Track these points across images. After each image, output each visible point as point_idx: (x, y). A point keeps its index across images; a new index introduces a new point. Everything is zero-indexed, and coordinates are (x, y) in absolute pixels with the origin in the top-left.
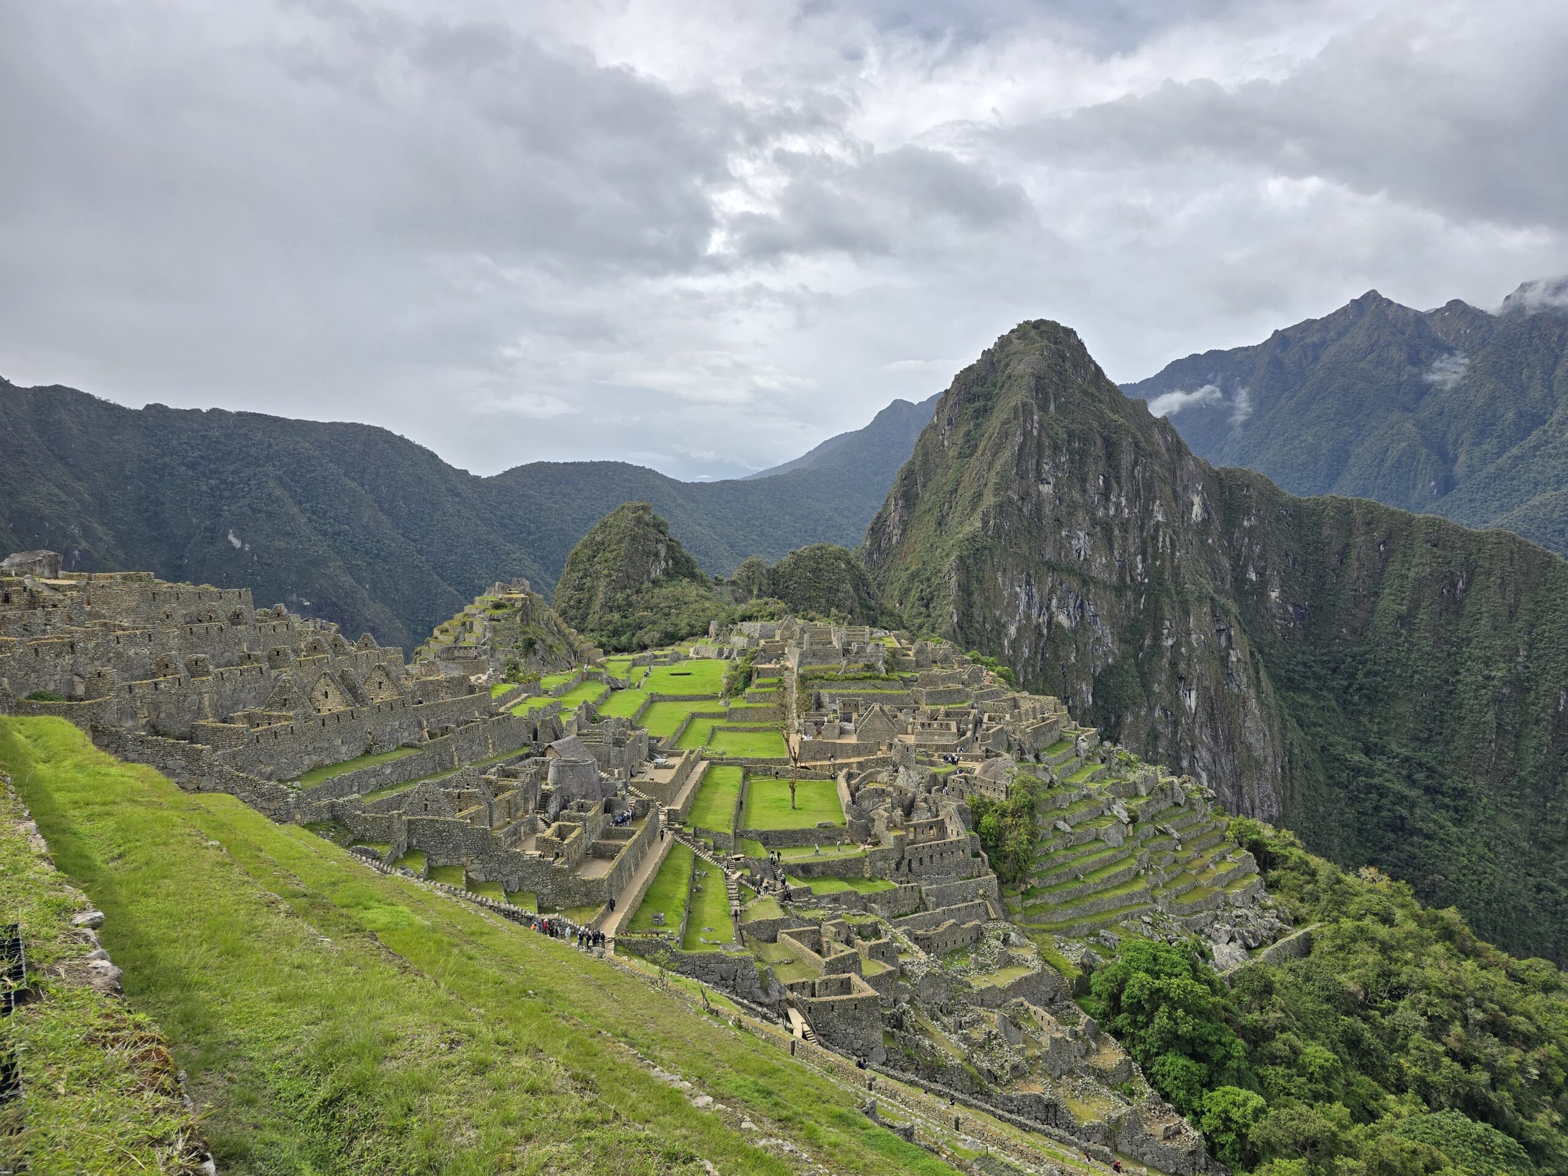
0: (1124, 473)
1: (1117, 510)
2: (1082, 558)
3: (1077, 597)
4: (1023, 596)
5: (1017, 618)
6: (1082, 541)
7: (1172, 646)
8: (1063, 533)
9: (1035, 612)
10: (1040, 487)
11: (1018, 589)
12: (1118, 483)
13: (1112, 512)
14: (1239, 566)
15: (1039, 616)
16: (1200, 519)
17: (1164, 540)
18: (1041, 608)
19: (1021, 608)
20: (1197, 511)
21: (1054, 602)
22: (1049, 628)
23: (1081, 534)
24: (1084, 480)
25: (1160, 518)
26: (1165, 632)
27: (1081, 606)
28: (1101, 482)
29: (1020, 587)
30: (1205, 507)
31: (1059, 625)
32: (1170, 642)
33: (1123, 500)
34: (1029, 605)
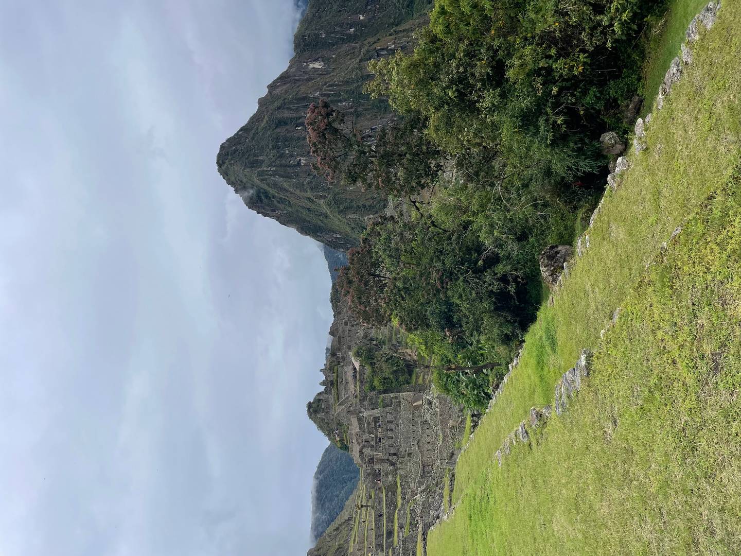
0: (294, 115)
10: (302, 165)
12: (300, 118)
14: (347, 38)
16: (322, 63)
17: (329, 90)
20: (317, 65)
24: (299, 138)
28: (300, 128)
30: (316, 60)
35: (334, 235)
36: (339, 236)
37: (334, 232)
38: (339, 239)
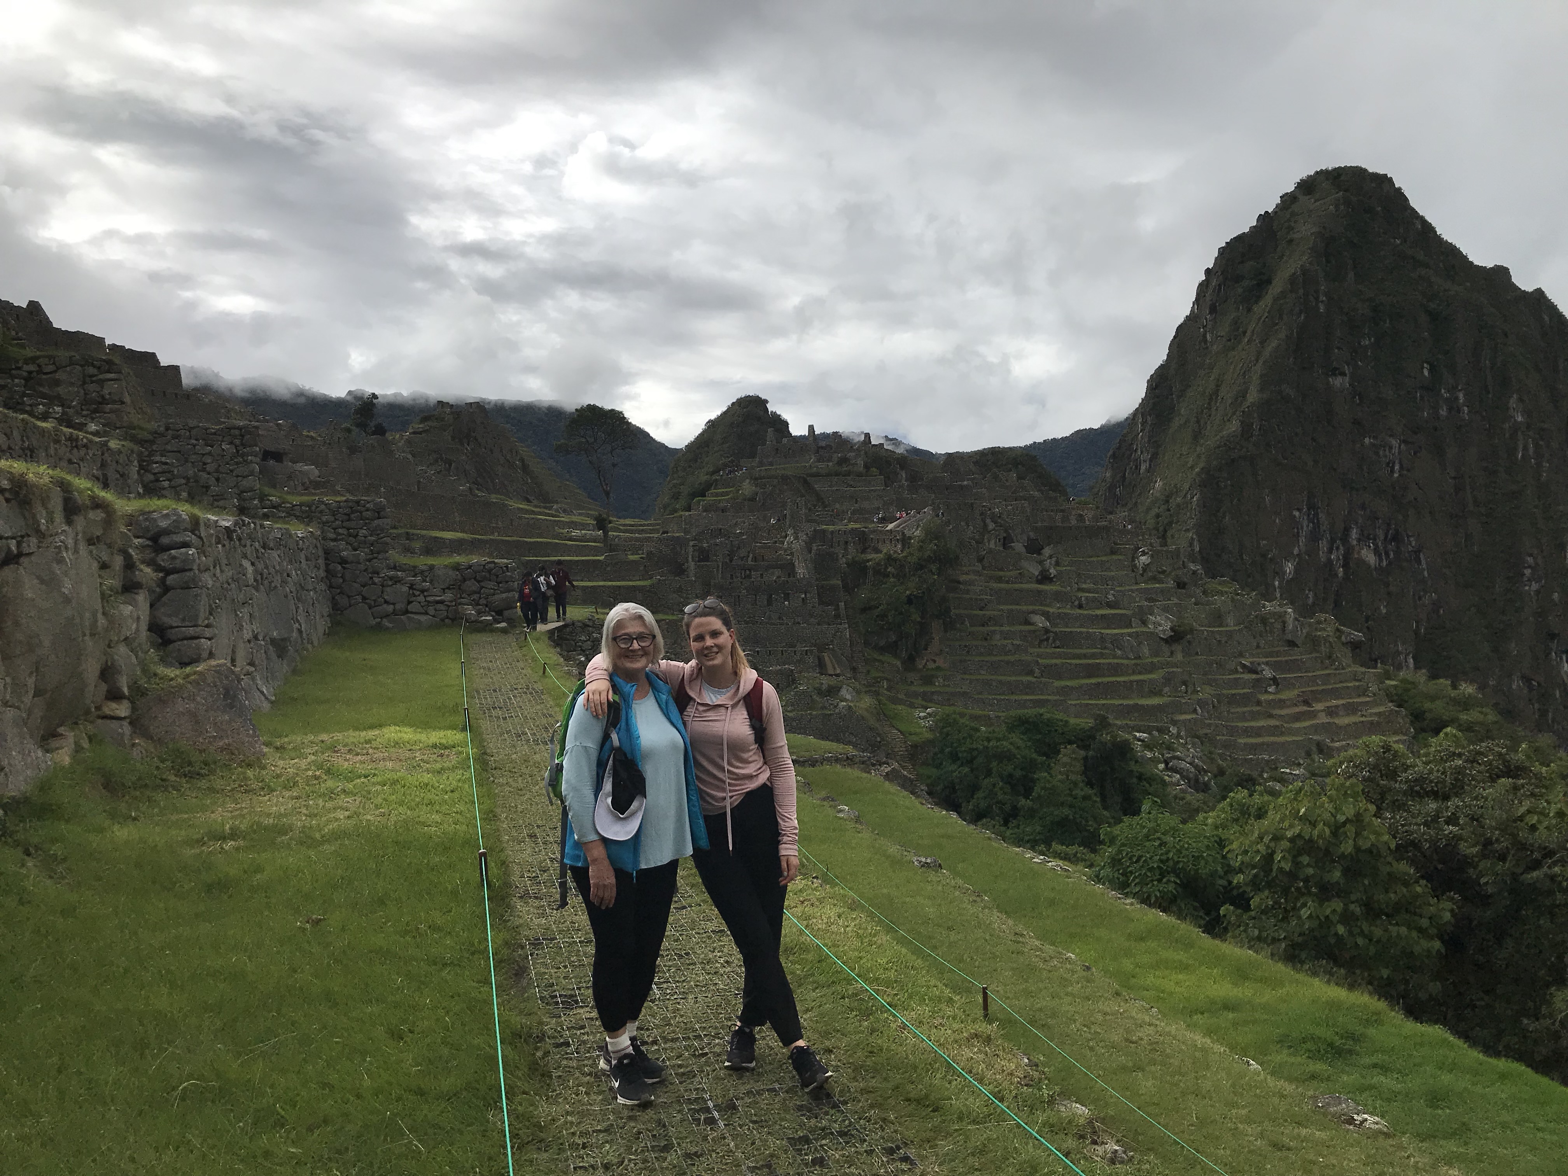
0: (1461, 359)
1: (1450, 409)
2: (1396, 475)
3: (1389, 525)
4: (1305, 523)
5: (1296, 551)
6: (1396, 451)
7: (1538, 592)
8: (1367, 440)
9: (1323, 545)
10: (1330, 379)
11: (1297, 514)
12: (1452, 372)
13: (1443, 412)
15: (1330, 551)
17: (1525, 448)
18: (1332, 541)
19: (1302, 540)
21: (1354, 534)
22: (1345, 566)
23: (1394, 443)
24: (1399, 371)
25: (1520, 419)
26: (1528, 572)
27: (1397, 538)
28: (1426, 373)
29: (1299, 510)
31: (1361, 562)
32: (1535, 586)
33: (1461, 396)
34: (1314, 537)
35: (1146, 456)
36: (1143, 467)
37: (1154, 456)
38: (1138, 468)
